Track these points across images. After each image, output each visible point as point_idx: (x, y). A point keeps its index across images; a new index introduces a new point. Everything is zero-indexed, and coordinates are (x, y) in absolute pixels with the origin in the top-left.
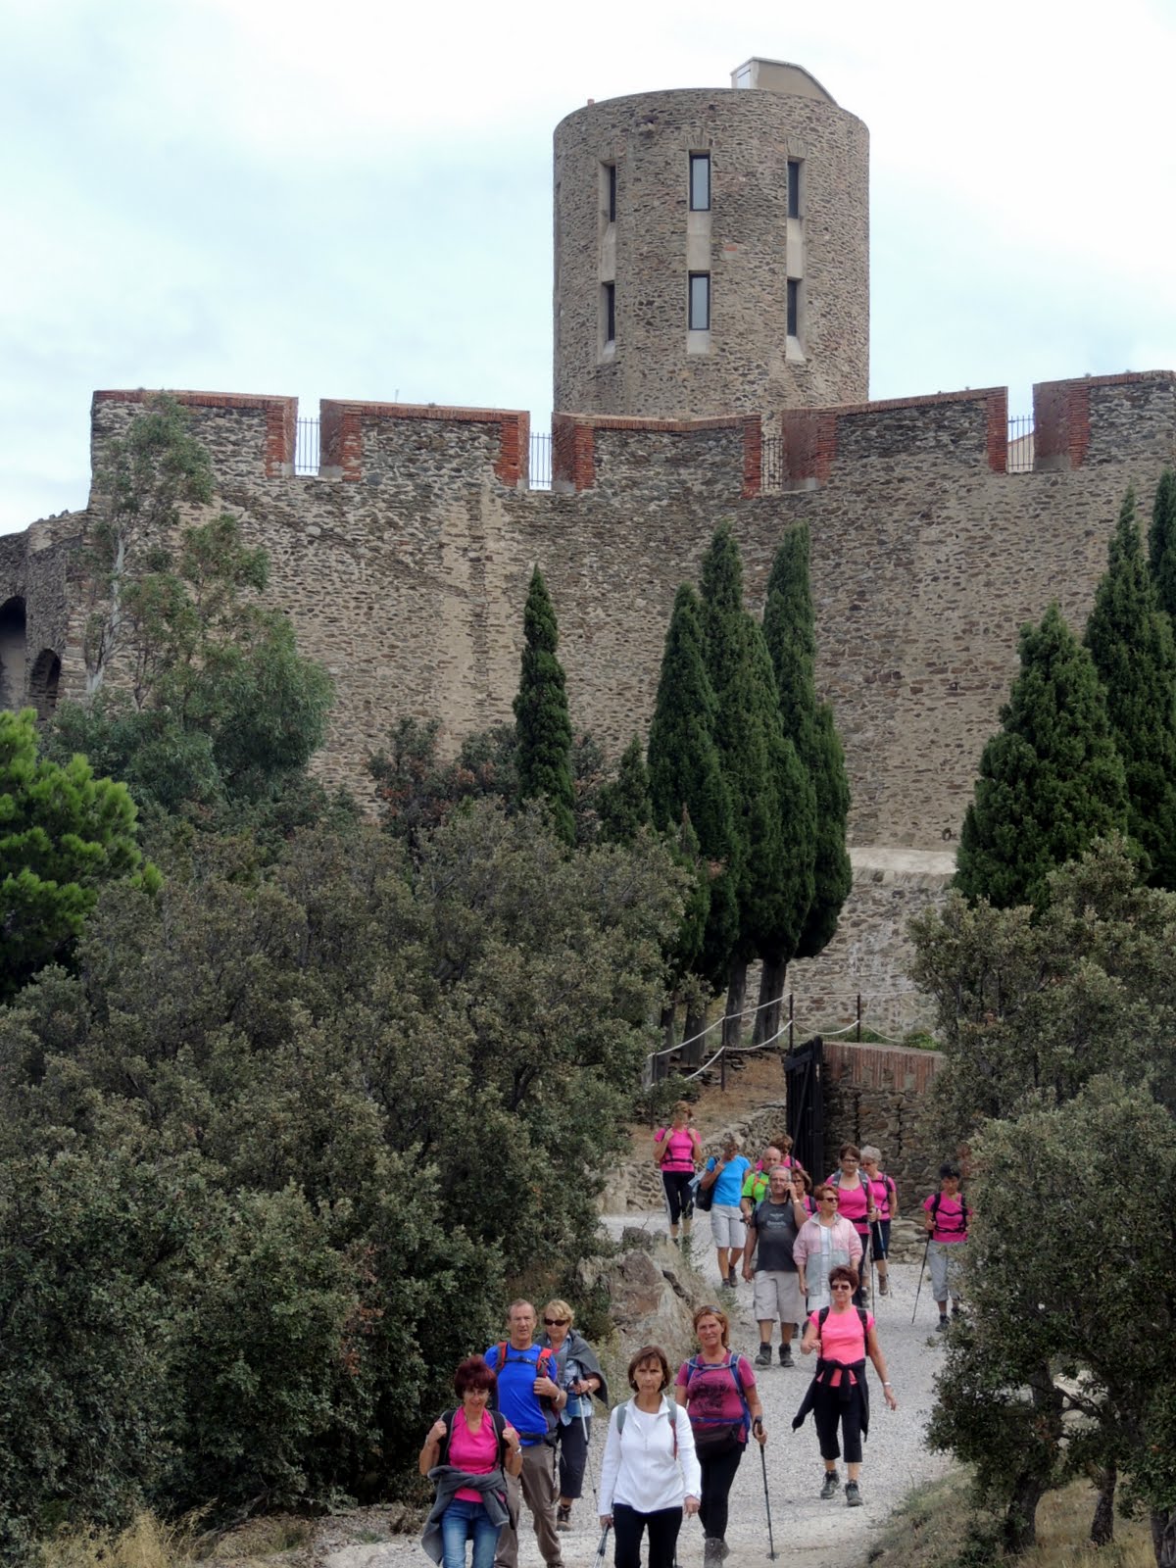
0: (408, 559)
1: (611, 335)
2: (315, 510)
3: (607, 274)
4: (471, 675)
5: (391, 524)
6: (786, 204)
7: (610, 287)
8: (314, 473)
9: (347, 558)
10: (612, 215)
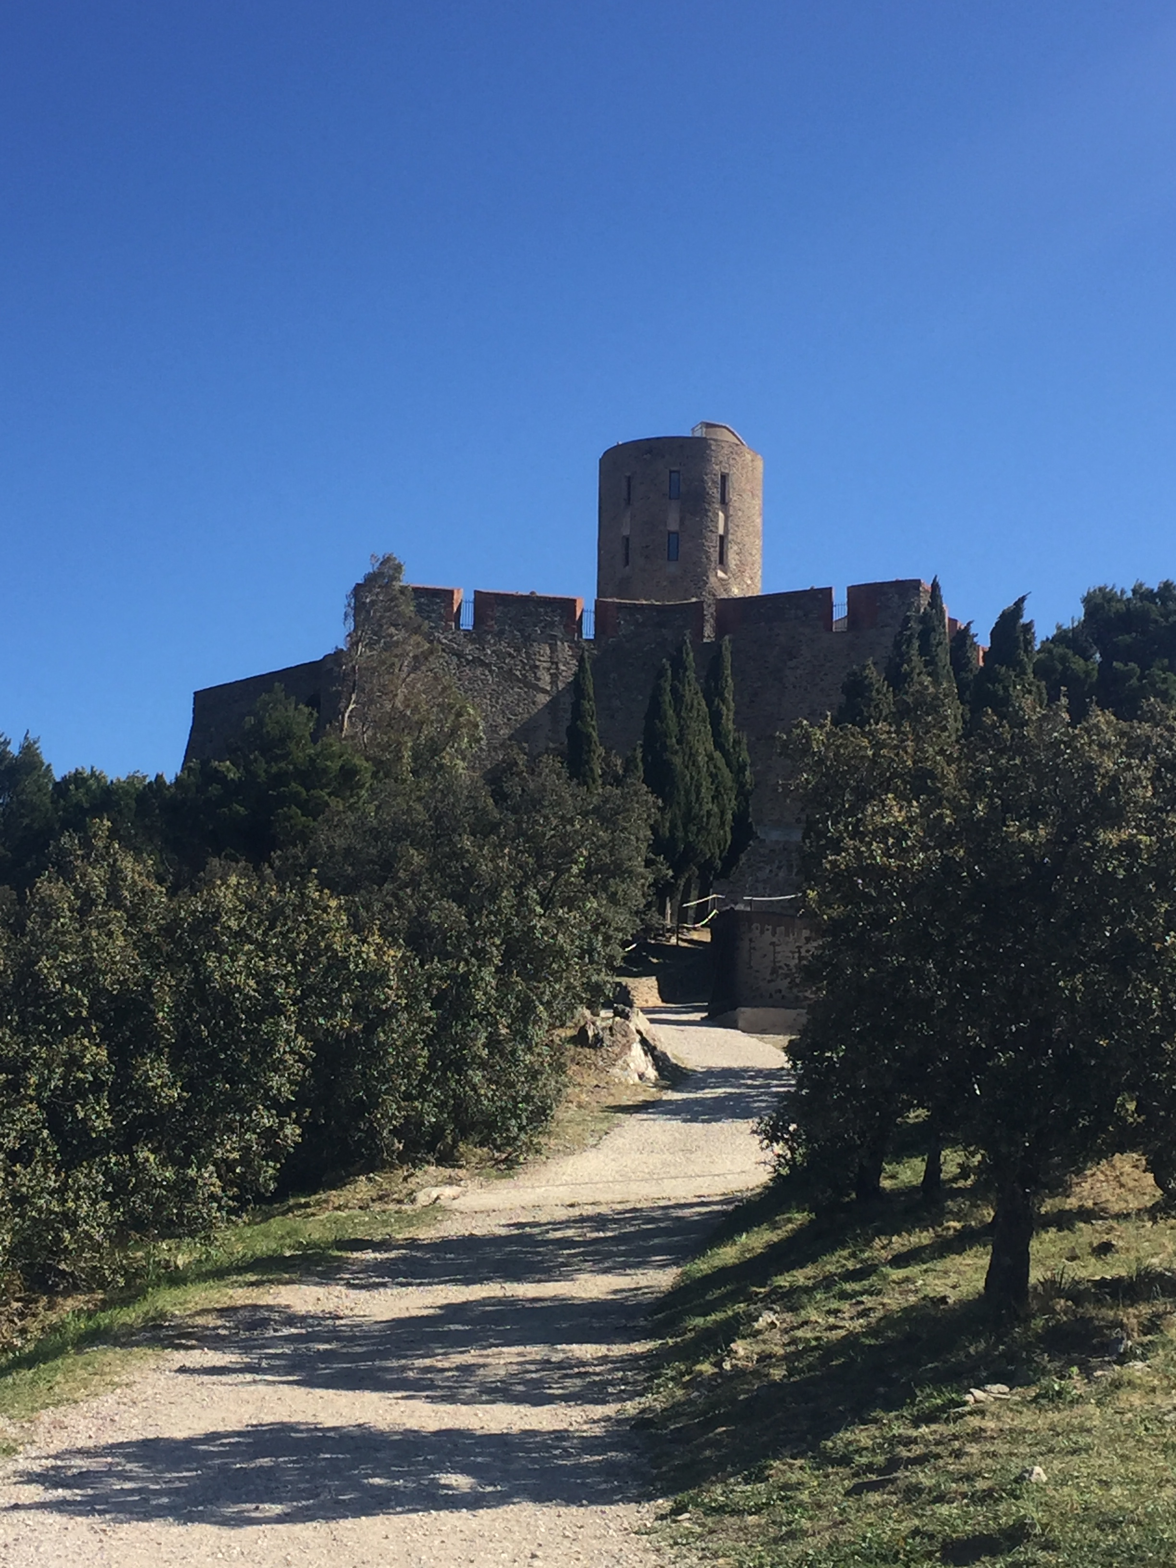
0: (518, 673)
1: (627, 563)
2: (470, 647)
3: (626, 532)
4: (550, 734)
5: (510, 655)
6: (718, 496)
7: (627, 539)
8: (471, 628)
9: (487, 673)
10: (628, 501)
